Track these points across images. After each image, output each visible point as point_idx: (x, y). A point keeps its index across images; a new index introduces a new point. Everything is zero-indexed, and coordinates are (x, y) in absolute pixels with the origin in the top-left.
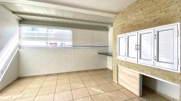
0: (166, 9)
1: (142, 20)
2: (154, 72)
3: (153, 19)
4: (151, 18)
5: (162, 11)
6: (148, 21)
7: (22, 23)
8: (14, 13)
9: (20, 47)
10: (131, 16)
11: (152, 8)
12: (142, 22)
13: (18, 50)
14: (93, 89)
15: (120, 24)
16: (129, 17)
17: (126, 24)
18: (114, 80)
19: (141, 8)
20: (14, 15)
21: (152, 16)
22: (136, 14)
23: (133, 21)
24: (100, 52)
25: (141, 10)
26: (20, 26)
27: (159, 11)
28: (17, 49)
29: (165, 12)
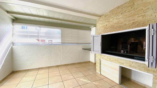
0: (143, 14)
1: (122, 23)
2: (132, 65)
3: (132, 22)
4: (130, 21)
5: (139, 15)
6: (127, 24)
7: (15, 22)
8: (8, 12)
9: (13, 44)
10: (112, 19)
11: (131, 13)
12: (122, 24)
13: (12, 47)
14: (81, 79)
15: (103, 25)
16: (111, 20)
17: (108, 26)
18: (97, 71)
19: (121, 13)
20: (8, 14)
21: (131, 19)
22: (117, 17)
23: (115, 23)
24: (84, 48)
25: (122, 14)
26: (13, 25)
27: (137, 16)
28: (11, 45)
29: (142, 17)
